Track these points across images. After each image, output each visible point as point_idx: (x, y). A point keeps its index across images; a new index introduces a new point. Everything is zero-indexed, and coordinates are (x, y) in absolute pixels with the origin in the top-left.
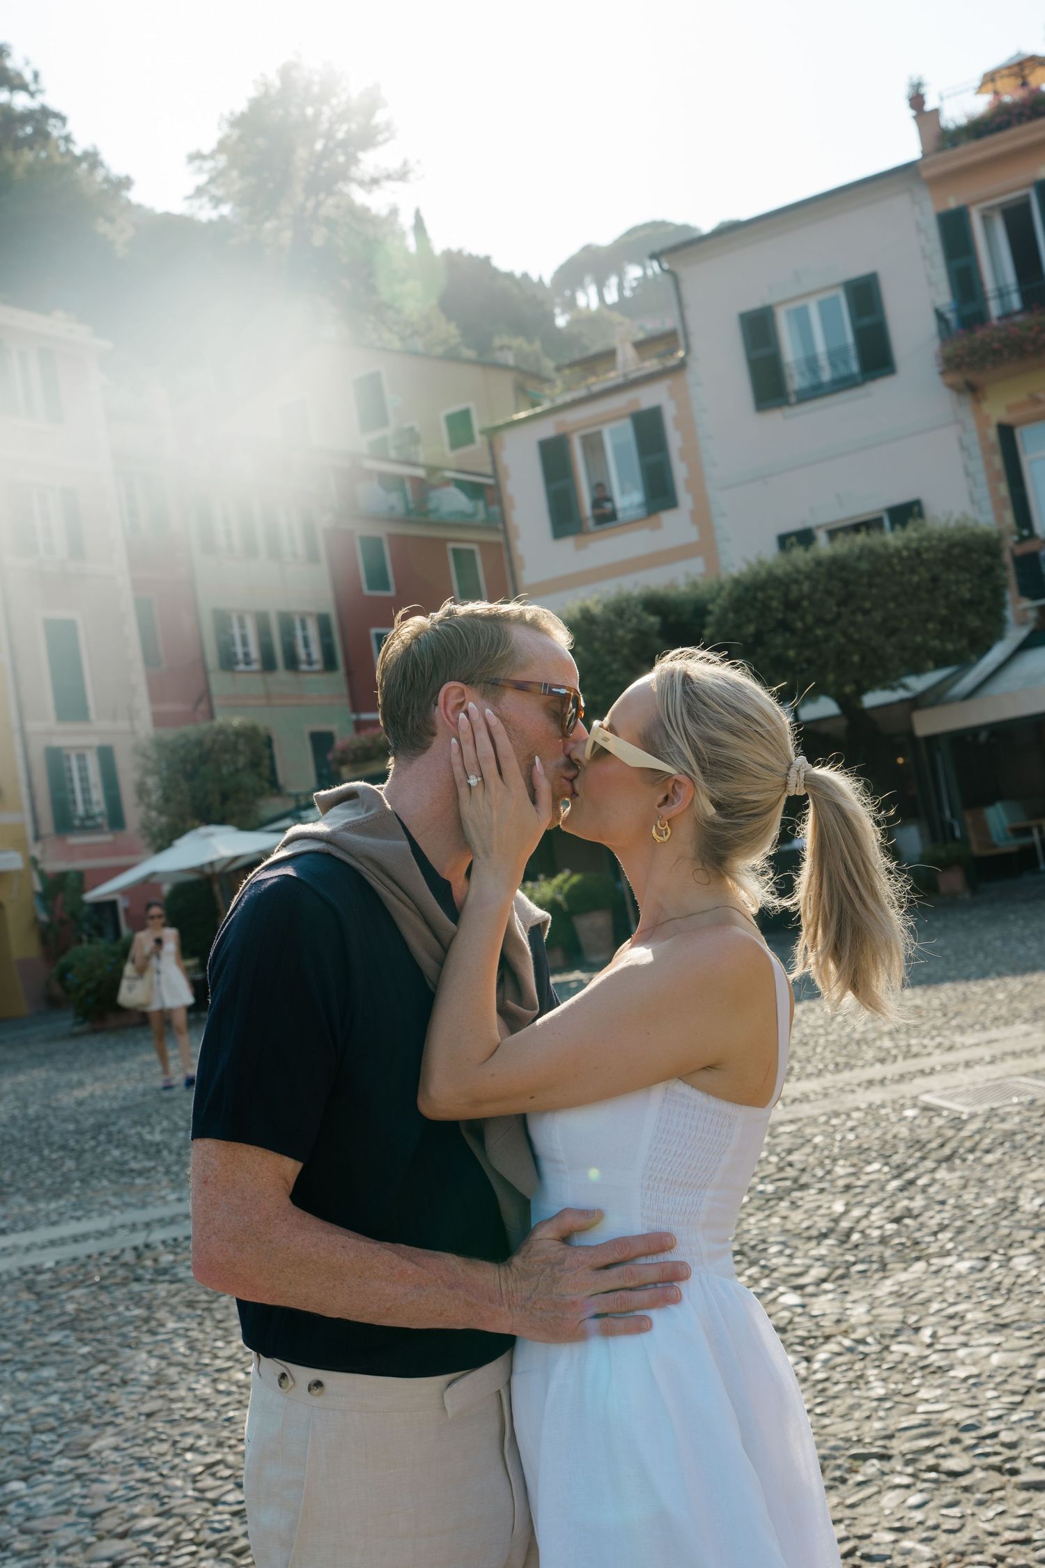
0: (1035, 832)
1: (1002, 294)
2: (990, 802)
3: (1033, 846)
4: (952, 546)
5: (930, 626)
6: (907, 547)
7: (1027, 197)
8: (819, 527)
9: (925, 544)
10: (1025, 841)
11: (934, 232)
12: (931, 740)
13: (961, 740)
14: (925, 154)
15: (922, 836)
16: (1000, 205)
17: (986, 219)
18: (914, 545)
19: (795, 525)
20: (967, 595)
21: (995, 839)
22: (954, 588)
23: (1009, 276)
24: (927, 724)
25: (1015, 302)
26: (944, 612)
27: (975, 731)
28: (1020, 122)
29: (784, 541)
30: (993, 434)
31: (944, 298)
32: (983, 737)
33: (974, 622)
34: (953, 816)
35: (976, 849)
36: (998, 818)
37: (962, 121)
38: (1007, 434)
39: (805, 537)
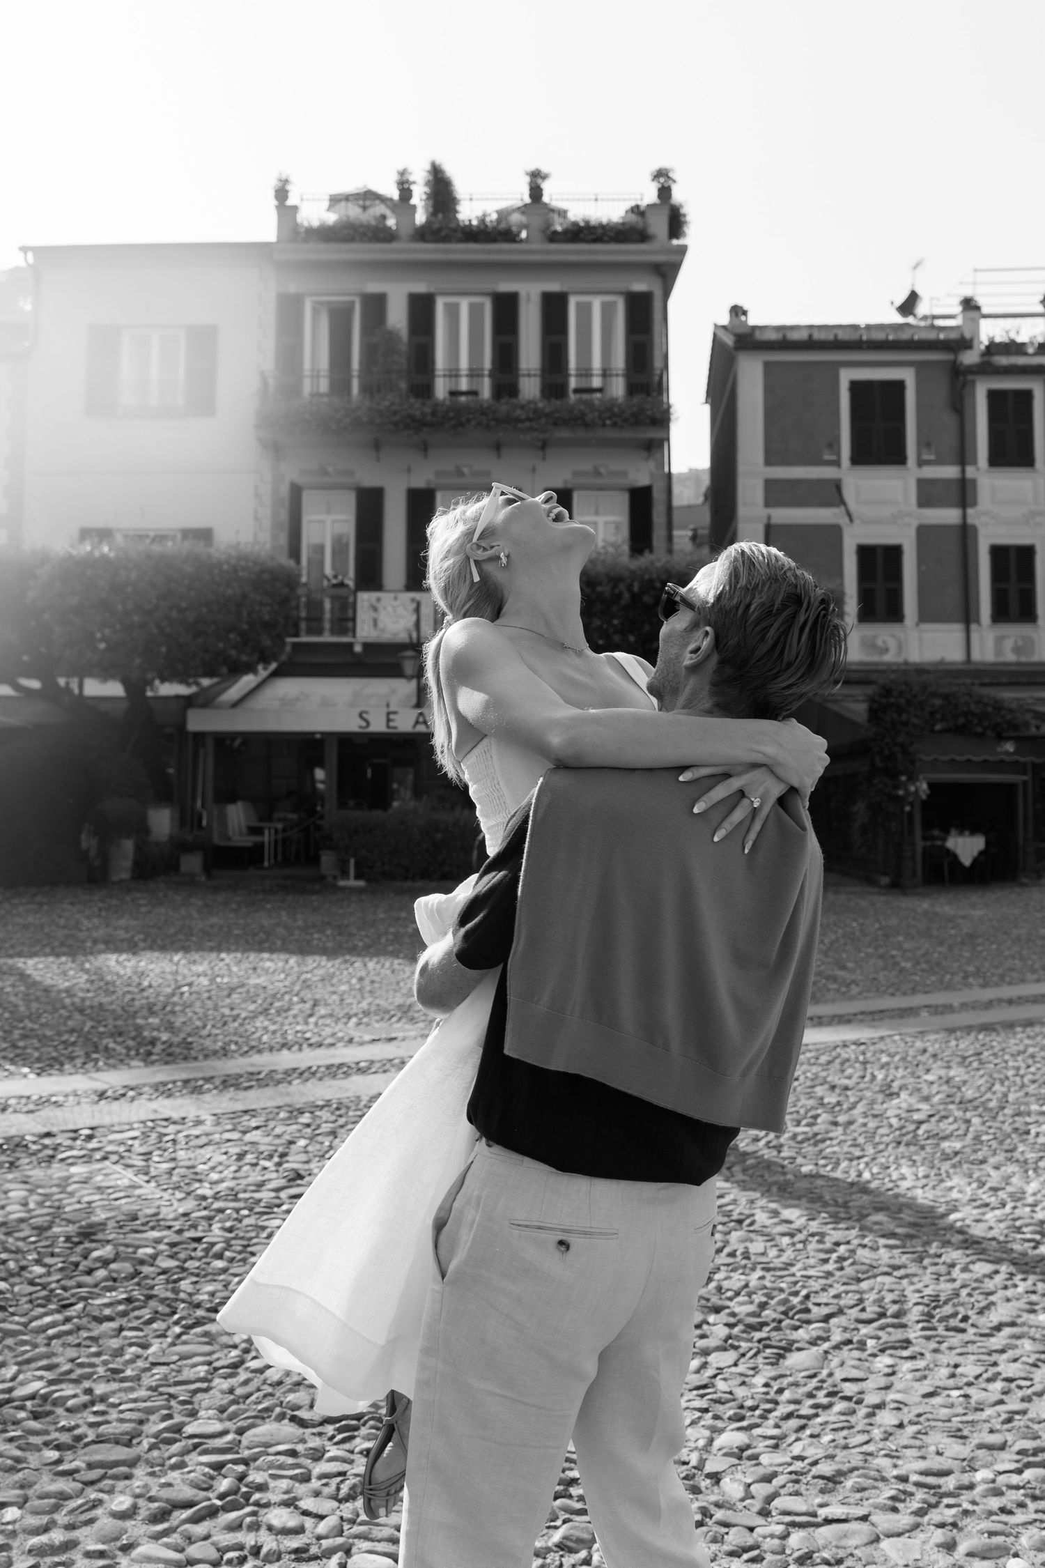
0: (266, 832)
1: (316, 375)
2: (233, 800)
3: (262, 844)
4: (263, 571)
5: (232, 636)
6: (227, 563)
7: (353, 303)
8: (118, 530)
9: (243, 563)
10: (257, 839)
11: (272, 307)
12: (200, 736)
13: (222, 740)
14: (278, 242)
15: (172, 819)
16: (329, 303)
17: (315, 311)
18: (233, 561)
19: (97, 522)
20: (267, 617)
21: (230, 833)
22: (257, 608)
23: (324, 363)
24: (198, 721)
25: (324, 386)
26: (245, 627)
27: (234, 735)
28: (362, 241)
29: (85, 533)
30: (284, 490)
31: (268, 362)
32: (237, 743)
33: (266, 641)
34: (203, 806)
35: (217, 840)
36: (237, 816)
37: (316, 223)
38: (296, 493)
39: (104, 534)
